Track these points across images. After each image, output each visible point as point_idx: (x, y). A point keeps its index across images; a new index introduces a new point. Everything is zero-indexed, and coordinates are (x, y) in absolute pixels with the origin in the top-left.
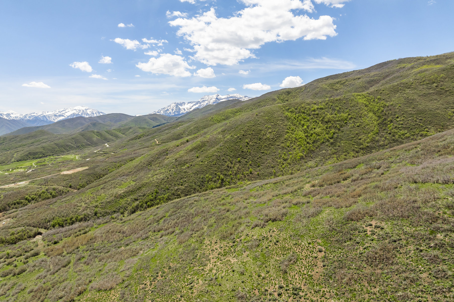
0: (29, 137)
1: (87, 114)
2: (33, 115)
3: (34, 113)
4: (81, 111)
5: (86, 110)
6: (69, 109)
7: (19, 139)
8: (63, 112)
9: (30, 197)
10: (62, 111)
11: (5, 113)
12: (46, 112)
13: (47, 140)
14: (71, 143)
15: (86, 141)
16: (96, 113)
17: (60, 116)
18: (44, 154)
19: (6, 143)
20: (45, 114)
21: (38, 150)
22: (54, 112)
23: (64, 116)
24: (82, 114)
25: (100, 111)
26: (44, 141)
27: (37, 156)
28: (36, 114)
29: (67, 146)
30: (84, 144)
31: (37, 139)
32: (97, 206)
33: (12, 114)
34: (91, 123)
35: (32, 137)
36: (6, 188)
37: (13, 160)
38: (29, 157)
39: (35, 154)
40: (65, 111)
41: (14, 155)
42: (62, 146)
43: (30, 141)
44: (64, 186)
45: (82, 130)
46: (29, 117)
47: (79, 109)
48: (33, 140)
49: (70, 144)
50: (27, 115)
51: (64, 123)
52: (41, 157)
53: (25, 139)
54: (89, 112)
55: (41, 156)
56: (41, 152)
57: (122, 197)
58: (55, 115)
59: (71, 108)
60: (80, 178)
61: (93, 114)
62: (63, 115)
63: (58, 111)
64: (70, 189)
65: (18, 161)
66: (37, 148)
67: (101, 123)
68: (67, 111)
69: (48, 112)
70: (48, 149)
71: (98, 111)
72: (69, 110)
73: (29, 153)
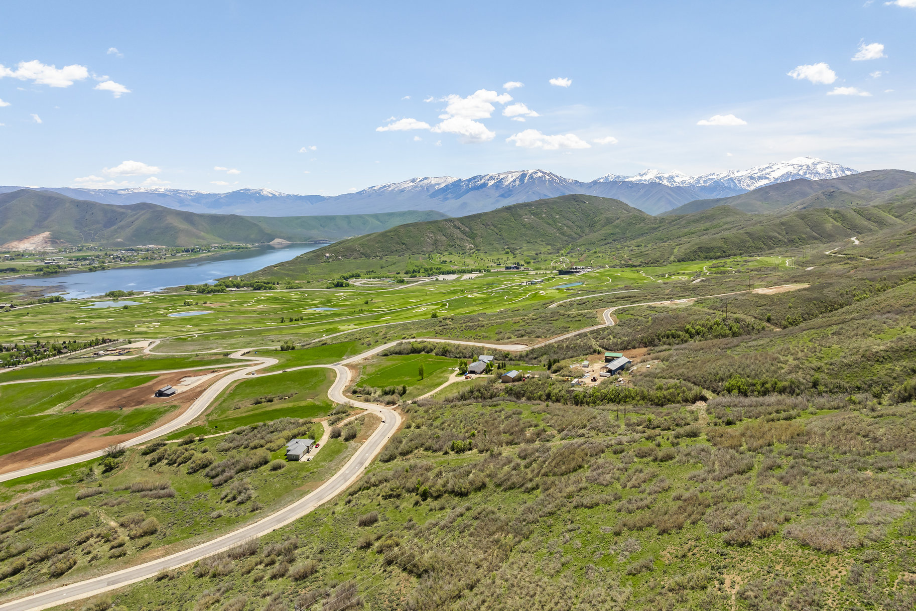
0: (702, 218)
1: (817, 173)
2: (711, 177)
3: (714, 174)
4: (805, 168)
5: (815, 164)
6: (780, 164)
7: (684, 222)
8: (768, 171)
9: (693, 328)
10: (765, 169)
11: (666, 175)
12: (736, 171)
13: (731, 226)
14: (779, 233)
15: (808, 230)
16: (836, 171)
17: (760, 178)
18: (724, 252)
19: (663, 228)
20: (732, 176)
21: (714, 244)
22: (749, 171)
23: (768, 178)
24: (805, 173)
25: (845, 166)
26: (727, 226)
27: (712, 254)
28: (717, 175)
29: (770, 238)
30: (804, 236)
31: (715, 222)
32: (819, 368)
33: (677, 176)
34: (823, 193)
35: (707, 218)
36: (657, 306)
37: (672, 258)
38: (699, 256)
39: (709, 250)
40: (771, 168)
41: (675, 251)
42: (759, 238)
43: (702, 226)
44: (756, 318)
45: (803, 206)
46: (705, 182)
47: (800, 163)
48: (708, 224)
49: (776, 234)
50: (701, 177)
51: (767, 193)
52: (719, 257)
53: (693, 221)
54: (819, 168)
55: (719, 254)
56: (720, 248)
57: (879, 359)
58: (752, 178)
59: (783, 162)
60: (790, 304)
61: (830, 172)
62: (767, 176)
63: (757, 168)
64: (767, 324)
65: (679, 261)
66: (714, 239)
67: (845, 193)
68: (775, 168)
69: (738, 171)
70: (732, 242)
71: (841, 167)
72: (780, 166)
73: (700, 248)
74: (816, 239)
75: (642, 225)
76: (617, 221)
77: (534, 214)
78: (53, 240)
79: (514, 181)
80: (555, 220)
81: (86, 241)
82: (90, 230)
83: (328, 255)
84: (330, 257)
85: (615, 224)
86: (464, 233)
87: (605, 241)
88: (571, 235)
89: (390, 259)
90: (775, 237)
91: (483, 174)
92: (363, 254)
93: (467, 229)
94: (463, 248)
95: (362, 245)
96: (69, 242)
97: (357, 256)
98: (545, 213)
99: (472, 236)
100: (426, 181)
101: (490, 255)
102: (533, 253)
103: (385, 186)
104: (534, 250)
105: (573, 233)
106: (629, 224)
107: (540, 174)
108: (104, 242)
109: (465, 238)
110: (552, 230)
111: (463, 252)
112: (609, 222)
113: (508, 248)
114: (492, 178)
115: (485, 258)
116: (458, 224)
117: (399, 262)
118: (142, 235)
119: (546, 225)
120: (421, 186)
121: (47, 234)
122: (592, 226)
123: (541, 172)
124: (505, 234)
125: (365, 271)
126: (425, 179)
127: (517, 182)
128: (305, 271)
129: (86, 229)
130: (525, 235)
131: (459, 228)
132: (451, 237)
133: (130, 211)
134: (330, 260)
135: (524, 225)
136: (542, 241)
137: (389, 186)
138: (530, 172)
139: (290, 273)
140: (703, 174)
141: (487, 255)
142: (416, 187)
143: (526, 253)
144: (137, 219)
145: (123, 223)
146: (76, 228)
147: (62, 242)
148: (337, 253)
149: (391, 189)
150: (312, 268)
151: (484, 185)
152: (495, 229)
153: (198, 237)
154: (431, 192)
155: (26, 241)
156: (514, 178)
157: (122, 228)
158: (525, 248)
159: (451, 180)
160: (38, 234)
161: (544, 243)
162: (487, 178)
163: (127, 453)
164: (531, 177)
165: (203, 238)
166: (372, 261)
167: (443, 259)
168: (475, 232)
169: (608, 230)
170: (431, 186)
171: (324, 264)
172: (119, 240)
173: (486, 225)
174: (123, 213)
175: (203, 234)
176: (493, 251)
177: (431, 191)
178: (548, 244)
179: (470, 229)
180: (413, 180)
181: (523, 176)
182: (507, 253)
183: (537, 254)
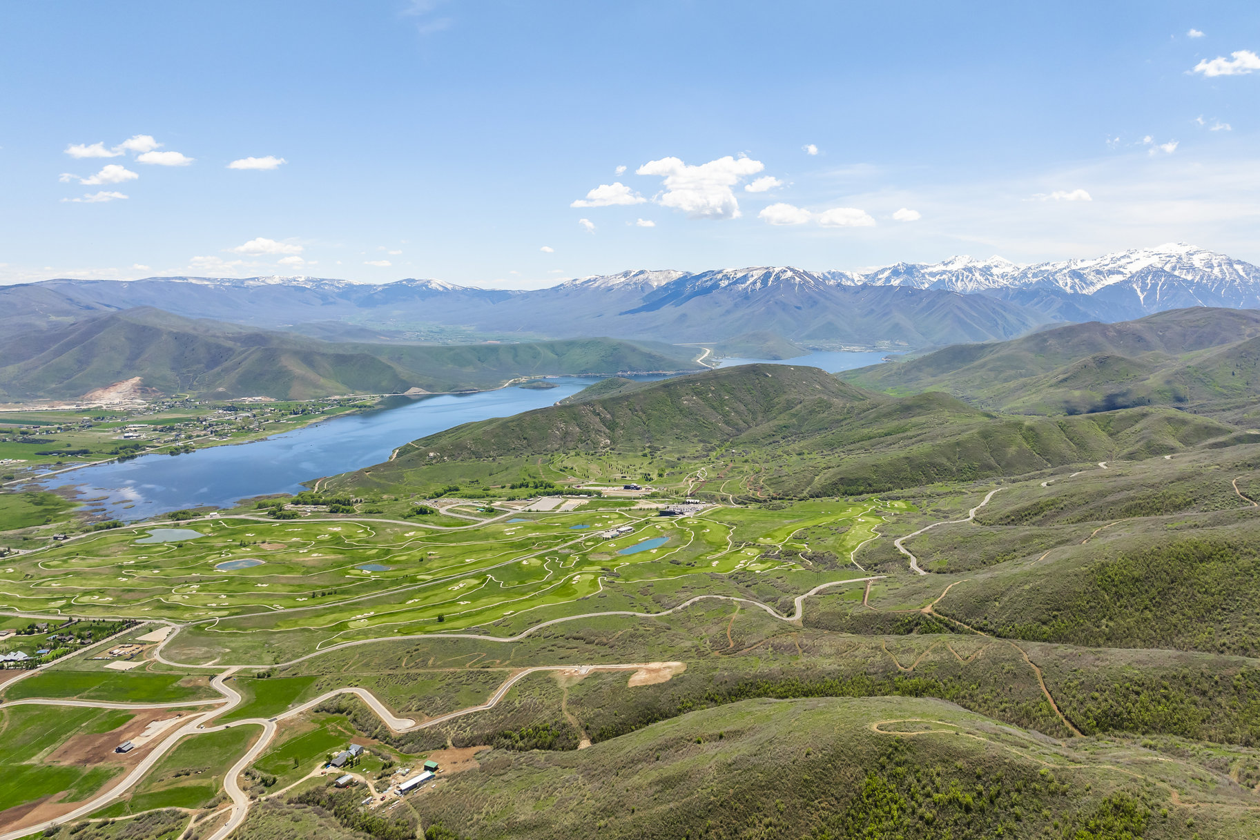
0: (895, 411)
2: (1043, 268)
3: (1048, 263)
5: (1189, 254)
6: (1141, 252)
8: (1123, 262)
10: (1119, 260)
11: (980, 265)
12: (1079, 261)
13: (916, 432)
14: (949, 459)
15: (989, 455)
16: (1220, 265)
18: (870, 485)
20: (1074, 267)
21: (861, 473)
22: (1098, 260)
26: (910, 432)
28: (1053, 265)
29: (933, 465)
30: (976, 464)
31: (904, 422)
33: (996, 266)
34: (1094, 358)
35: (902, 412)
39: (853, 481)
40: (1129, 257)
41: (817, 478)
42: (919, 466)
43: (888, 426)
45: (1065, 376)
46: (1035, 275)
47: (1168, 252)
48: (894, 425)
49: (944, 461)
50: (1030, 268)
51: (1045, 340)
55: (862, 488)
56: (866, 479)
59: (1146, 249)
61: (1211, 266)
63: (1109, 257)
65: (812, 497)
66: (863, 467)
68: (1134, 257)
69: (1082, 261)
70: (885, 471)
72: (1141, 254)
73: (842, 478)
74: (990, 468)
75: (825, 415)
76: (799, 406)
77: (697, 394)
78: (144, 389)
79: (754, 283)
80: (722, 402)
81: (183, 390)
82: (189, 372)
83: (432, 454)
84: (435, 457)
85: (793, 411)
86: (603, 421)
87: (771, 438)
88: (737, 424)
89: (504, 460)
90: (941, 465)
91: (716, 269)
92: (473, 453)
93: (608, 416)
94: (596, 444)
95: (476, 440)
96: (162, 391)
97: (467, 456)
98: (713, 392)
99: (612, 426)
100: (641, 277)
101: (625, 457)
102: (673, 457)
103: (589, 281)
104: (679, 452)
105: (741, 422)
106: (811, 412)
107: (789, 274)
108: (204, 391)
109: (604, 429)
110: (716, 419)
111: (593, 450)
112: (789, 405)
113: (649, 447)
114: (726, 277)
115: (614, 464)
116: (599, 409)
117: (512, 466)
118: (250, 383)
119: (709, 410)
120: (635, 284)
121: (136, 380)
122: (767, 411)
123: (792, 270)
124: (653, 425)
125: (468, 480)
126: (642, 272)
127: (758, 285)
128: (400, 478)
129: (184, 370)
130: (677, 426)
131: (599, 414)
132: (585, 428)
133: (239, 344)
134: (434, 461)
135: (681, 411)
136: (695, 436)
137: (595, 280)
138: (777, 270)
139: (382, 481)
140: (1033, 264)
141: (621, 457)
142: (627, 284)
143: (667, 457)
144: (245, 359)
145: (226, 364)
146: (172, 369)
147: (154, 391)
148: (442, 450)
149: (596, 285)
150: (409, 474)
151: (716, 286)
152: (644, 417)
153: (316, 386)
154: (644, 295)
155: (112, 389)
156: (755, 277)
157: (226, 371)
158: (669, 448)
159: (676, 275)
160: (127, 380)
161: (695, 440)
162: (720, 276)
163: (61, 831)
164: (778, 277)
165: (321, 387)
166: (484, 463)
167: (565, 464)
168: (617, 420)
169: (782, 420)
170: (646, 283)
171: (426, 467)
172: (221, 389)
173: (633, 410)
174: (230, 349)
175: (322, 381)
176: (629, 451)
177: (647, 292)
178: (700, 441)
179: (613, 415)
180: (626, 274)
181: (767, 275)
182: (645, 455)
183: (679, 459)
